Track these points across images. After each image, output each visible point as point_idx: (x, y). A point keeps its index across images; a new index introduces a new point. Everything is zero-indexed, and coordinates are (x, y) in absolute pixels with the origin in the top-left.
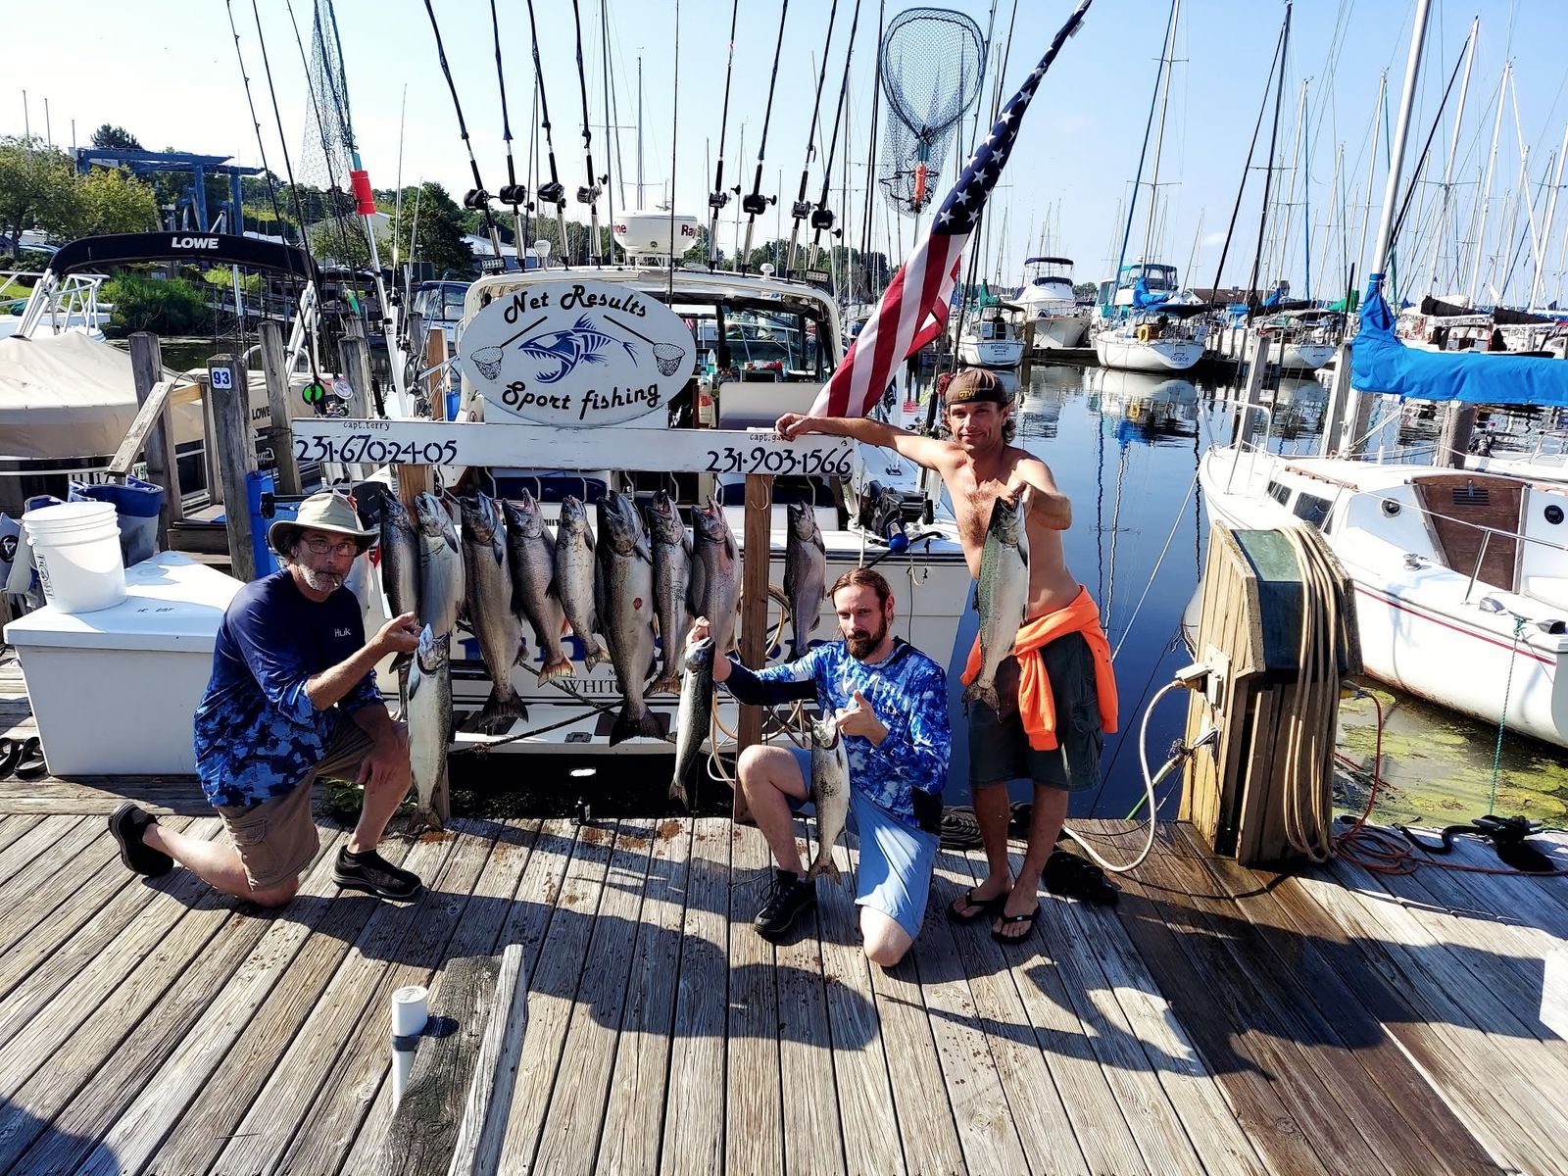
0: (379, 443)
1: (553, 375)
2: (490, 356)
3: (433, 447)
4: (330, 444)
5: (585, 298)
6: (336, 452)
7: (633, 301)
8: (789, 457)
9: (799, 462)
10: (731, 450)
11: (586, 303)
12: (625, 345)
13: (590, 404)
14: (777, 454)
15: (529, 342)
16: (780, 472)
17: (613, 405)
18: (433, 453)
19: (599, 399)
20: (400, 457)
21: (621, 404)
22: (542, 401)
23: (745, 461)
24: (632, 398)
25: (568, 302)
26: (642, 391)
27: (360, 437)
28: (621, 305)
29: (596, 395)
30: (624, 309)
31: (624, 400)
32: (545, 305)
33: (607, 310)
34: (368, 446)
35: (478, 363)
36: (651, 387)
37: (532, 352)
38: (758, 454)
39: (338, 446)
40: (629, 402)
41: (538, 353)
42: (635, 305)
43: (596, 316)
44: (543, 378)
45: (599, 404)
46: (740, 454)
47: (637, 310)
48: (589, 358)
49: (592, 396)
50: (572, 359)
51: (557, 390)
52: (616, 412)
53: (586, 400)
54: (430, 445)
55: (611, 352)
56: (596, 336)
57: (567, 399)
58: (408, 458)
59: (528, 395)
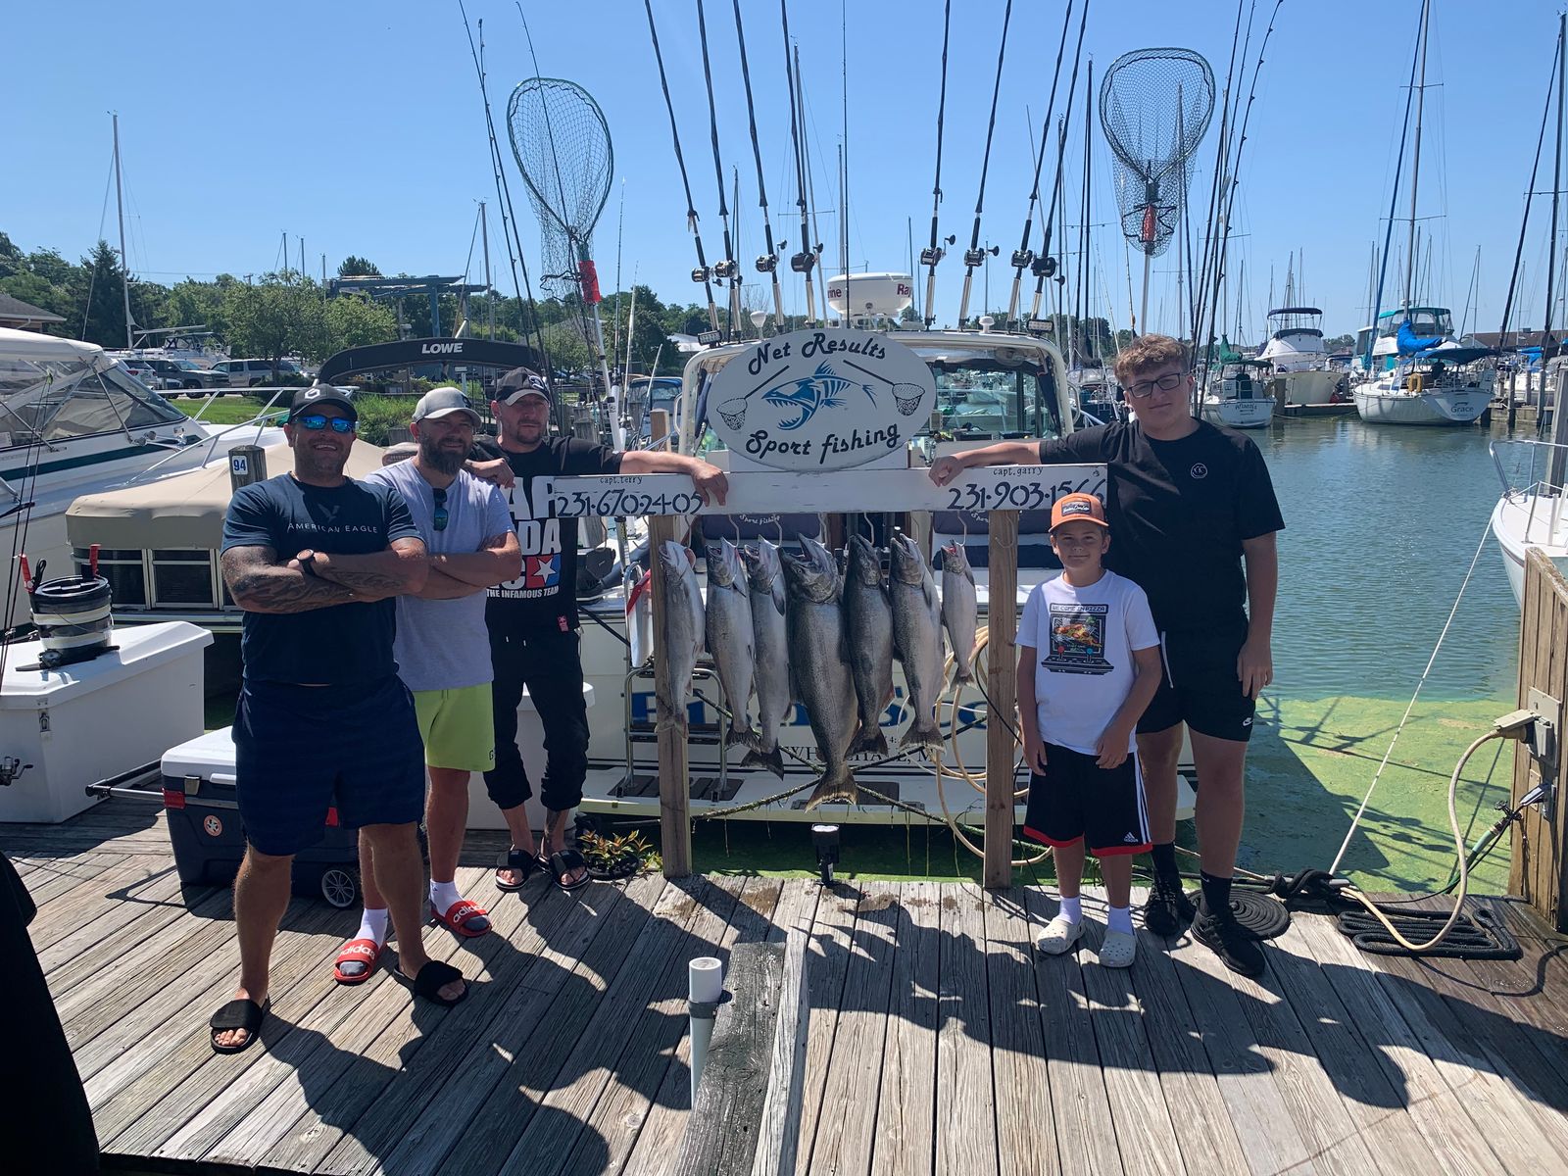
0: (632, 497)
1: (795, 422)
2: (734, 408)
3: (681, 498)
4: (588, 499)
5: (825, 345)
6: (593, 506)
7: (872, 344)
8: (1036, 491)
9: (1047, 496)
10: (974, 486)
11: (826, 349)
12: (865, 388)
13: (830, 448)
14: (1023, 488)
15: (772, 392)
16: (1026, 507)
17: (853, 448)
18: (681, 503)
19: (839, 443)
20: (651, 509)
21: (860, 446)
22: (783, 448)
23: (989, 497)
24: (872, 440)
25: (808, 350)
26: (881, 432)
27: (615, 491)
28: (861, 349)
29: (836, 439)
30: (864, 352)
31: (863, 442)
32: (787, 354)
33: (848, 355)
34: (621, 500)
35: (723, 415)
36: (891, 427)
37: (774, 401)
38: (1002, 490)
39: (594, 501)
40: (868, 443)
41: (780, 401)
42: (875, 347)
43: (836, 361)
44: (785, 425)
45: (839, 447)
46: (983, 490)
47: (876, 353)
48: (829, 403)
49: (832, 440)
50: (813, 405)
51: (798, 436)
52: (856, 454)
53: (826, 445)
54: (678, 496)
55: (850, 396)
56: (836, 381)
57: (808, 445)
58: (658, 510)
59: (770, 442)
